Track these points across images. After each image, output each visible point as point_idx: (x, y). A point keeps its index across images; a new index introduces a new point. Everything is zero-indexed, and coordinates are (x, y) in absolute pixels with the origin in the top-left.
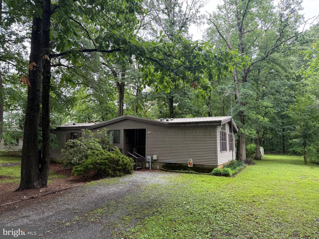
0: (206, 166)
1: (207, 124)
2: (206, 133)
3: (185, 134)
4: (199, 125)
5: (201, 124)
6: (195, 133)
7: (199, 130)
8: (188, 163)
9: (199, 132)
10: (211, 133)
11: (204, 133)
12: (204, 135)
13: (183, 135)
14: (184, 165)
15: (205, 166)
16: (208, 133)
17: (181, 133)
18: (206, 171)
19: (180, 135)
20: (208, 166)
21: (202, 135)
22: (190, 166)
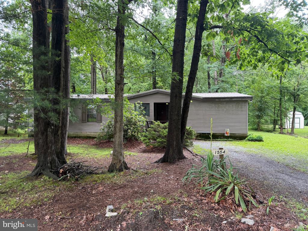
0: (238, 134)
1: (240, 99)
2: (238, 107)
3: (218, 108)
4: (233, 100)
5: (235, 99)
6: (228, 107)
7: (232, 104)
8: (225, 133)
9: (231, 106)
10: (242, 107)
11: (236, 107)
12: (236, 108)
13: (217, 108)
14: (217, 134)
15: (236, 134)
16: (239, 107)
17: (215, 107)
18: (237, 138)
19: (213, 108)
20: (239, 134)
21: (235, 108)
22: (227, 135)
